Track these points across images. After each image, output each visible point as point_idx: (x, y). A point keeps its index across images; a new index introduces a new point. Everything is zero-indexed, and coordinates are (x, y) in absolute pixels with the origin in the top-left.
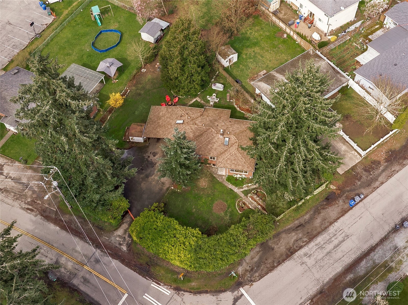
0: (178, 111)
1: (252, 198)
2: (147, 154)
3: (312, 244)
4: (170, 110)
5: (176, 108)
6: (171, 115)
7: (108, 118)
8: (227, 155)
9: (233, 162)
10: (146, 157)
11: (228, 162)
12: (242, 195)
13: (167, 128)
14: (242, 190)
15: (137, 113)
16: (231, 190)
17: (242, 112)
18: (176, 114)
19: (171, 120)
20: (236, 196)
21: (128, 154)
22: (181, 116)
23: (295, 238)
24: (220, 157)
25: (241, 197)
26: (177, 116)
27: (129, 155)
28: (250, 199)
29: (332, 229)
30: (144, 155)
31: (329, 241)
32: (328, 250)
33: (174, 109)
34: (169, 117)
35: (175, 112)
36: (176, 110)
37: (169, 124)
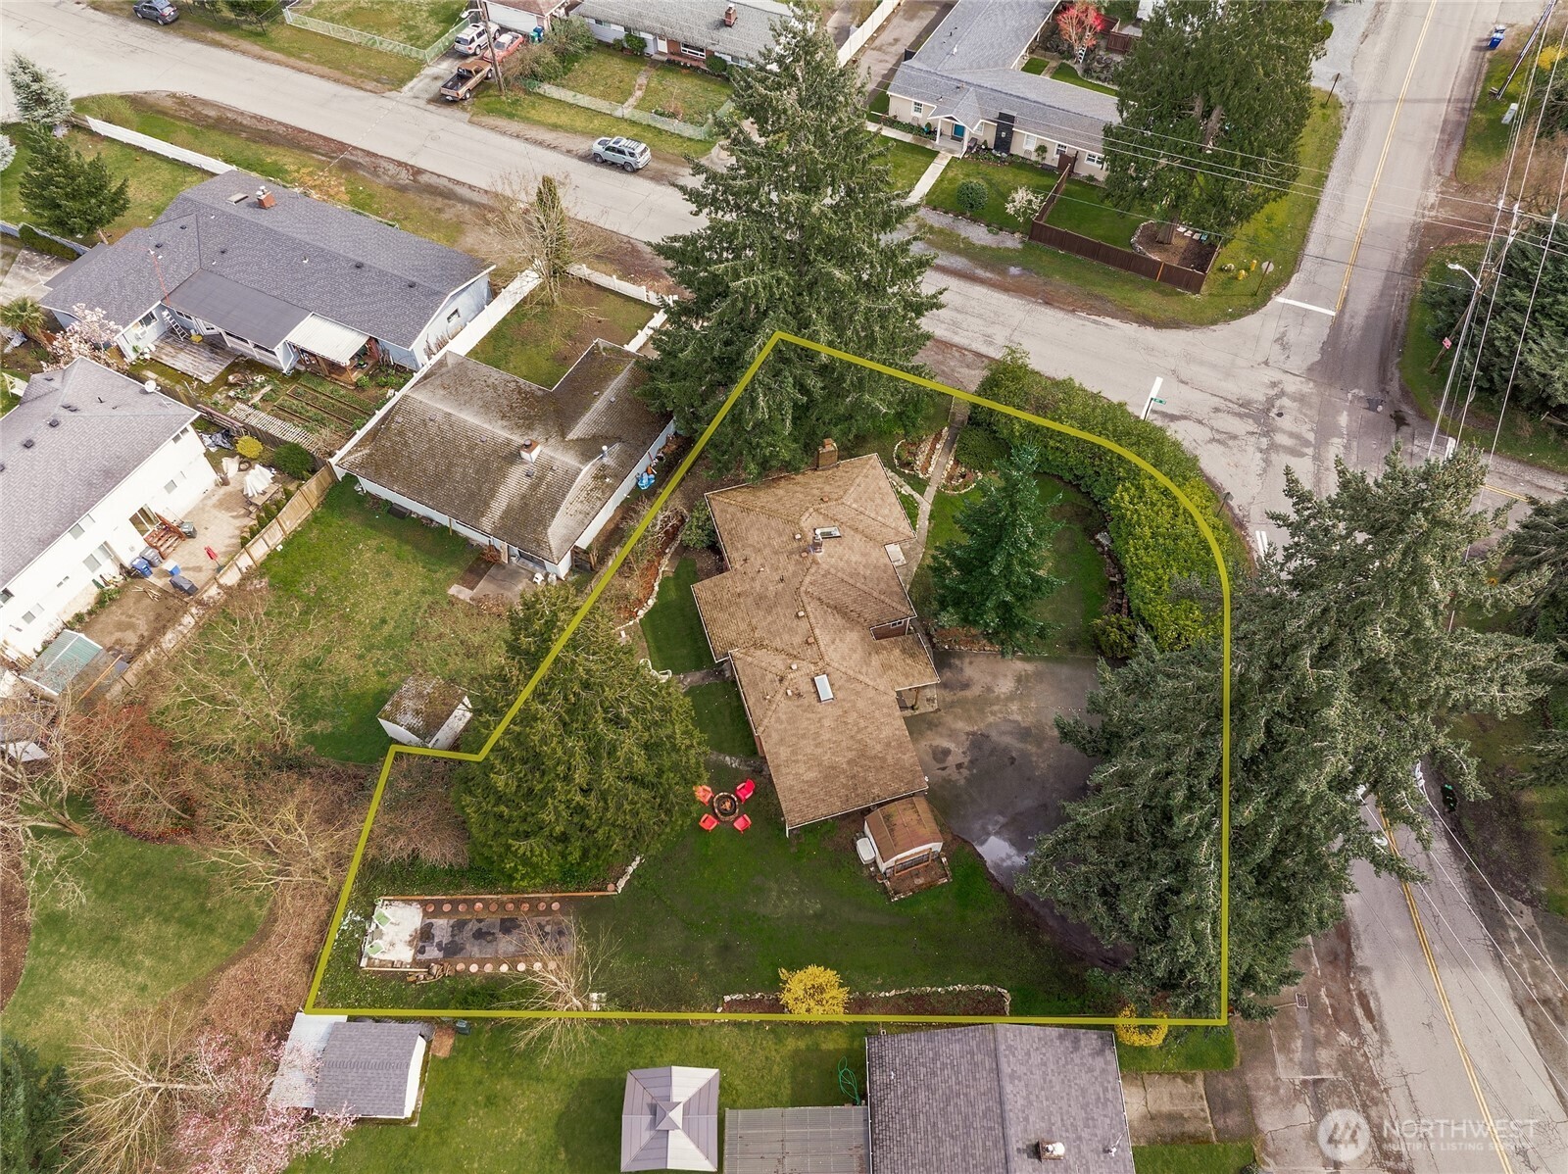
0: (779, 721)
1: (925, 470)
2: (955, 776)
3: (956, 339)
4: (784, 753)
5: (769, 736)
6: (804, 736)
7: (893, 993)
8: (870, 521)
9: (879, 501)
10: (965, 772)
11: (886, 512)
12: (931, 491)
13: (862, 724)
14: (916, 496)
15: (814, 906)
16: (932, 517)
17: (656, 588)
18: (792, 720)
19: (822, 726)
20: (940, 500)
21: (989, 834)
22: (799, 695)
23: (965, 371)
24: (879, 538)
25: (938, 491)
26: (799, 711)
27: (990, 828)
28: (931, 469)
30: (962, 782)
32: (955, 314)
33: (775, 737)
34: (814, 739)
35: (786, 730)
36: (777, 730)
37: (846, 723)
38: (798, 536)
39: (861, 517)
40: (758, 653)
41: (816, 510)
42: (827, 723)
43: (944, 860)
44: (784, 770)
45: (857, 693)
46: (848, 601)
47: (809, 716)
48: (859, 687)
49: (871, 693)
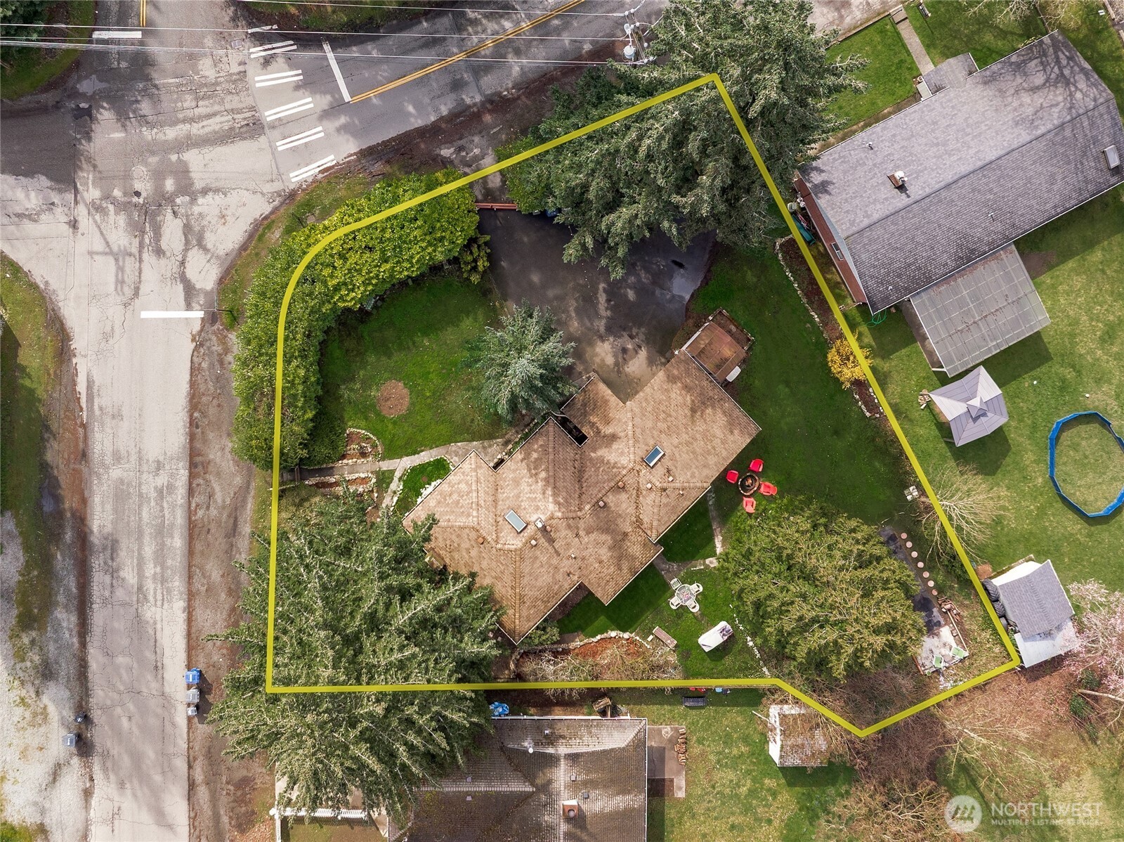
0: (693, 476)
1: (364, 481)
2: (642, 336)
4: (712, 460)
5: (706, 477)
6: (694, 452)
7: (813, 313)
8: (482, 494)
9: (455, 496)
10: (634, 331)
11: (463, 486)
12: (385, 465)
13: (662, 416)
14: (398, 474)
15: (782, 390)
16: (415, 453)
17: (599, 637)
18: (687, 467)
20: (393, 452)
21: (673, 296)
22: (668, 471)
23: (219, 496)
24: (492, 479)
25: (383, 459)
26: (679, 465)
27: (668, 297)
28: (362, 475)
29: (178, 584)
30: (644, 330)
31: (160, 557)
33: (706, 472)
34: (692, 444)
35: (697, 467)
36: (700, 473)
37: (669, 428)
38: (533, 542)
39: (482, 502)
40: (646, 519)
41: (497, 542)
42: (676, 441)
43: (711, 318)
44: (724, 453)
45: (643, 431)
46: (568, 474)
47: (677, 455)
48: (638, 431)
49: (637, 420)
